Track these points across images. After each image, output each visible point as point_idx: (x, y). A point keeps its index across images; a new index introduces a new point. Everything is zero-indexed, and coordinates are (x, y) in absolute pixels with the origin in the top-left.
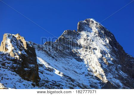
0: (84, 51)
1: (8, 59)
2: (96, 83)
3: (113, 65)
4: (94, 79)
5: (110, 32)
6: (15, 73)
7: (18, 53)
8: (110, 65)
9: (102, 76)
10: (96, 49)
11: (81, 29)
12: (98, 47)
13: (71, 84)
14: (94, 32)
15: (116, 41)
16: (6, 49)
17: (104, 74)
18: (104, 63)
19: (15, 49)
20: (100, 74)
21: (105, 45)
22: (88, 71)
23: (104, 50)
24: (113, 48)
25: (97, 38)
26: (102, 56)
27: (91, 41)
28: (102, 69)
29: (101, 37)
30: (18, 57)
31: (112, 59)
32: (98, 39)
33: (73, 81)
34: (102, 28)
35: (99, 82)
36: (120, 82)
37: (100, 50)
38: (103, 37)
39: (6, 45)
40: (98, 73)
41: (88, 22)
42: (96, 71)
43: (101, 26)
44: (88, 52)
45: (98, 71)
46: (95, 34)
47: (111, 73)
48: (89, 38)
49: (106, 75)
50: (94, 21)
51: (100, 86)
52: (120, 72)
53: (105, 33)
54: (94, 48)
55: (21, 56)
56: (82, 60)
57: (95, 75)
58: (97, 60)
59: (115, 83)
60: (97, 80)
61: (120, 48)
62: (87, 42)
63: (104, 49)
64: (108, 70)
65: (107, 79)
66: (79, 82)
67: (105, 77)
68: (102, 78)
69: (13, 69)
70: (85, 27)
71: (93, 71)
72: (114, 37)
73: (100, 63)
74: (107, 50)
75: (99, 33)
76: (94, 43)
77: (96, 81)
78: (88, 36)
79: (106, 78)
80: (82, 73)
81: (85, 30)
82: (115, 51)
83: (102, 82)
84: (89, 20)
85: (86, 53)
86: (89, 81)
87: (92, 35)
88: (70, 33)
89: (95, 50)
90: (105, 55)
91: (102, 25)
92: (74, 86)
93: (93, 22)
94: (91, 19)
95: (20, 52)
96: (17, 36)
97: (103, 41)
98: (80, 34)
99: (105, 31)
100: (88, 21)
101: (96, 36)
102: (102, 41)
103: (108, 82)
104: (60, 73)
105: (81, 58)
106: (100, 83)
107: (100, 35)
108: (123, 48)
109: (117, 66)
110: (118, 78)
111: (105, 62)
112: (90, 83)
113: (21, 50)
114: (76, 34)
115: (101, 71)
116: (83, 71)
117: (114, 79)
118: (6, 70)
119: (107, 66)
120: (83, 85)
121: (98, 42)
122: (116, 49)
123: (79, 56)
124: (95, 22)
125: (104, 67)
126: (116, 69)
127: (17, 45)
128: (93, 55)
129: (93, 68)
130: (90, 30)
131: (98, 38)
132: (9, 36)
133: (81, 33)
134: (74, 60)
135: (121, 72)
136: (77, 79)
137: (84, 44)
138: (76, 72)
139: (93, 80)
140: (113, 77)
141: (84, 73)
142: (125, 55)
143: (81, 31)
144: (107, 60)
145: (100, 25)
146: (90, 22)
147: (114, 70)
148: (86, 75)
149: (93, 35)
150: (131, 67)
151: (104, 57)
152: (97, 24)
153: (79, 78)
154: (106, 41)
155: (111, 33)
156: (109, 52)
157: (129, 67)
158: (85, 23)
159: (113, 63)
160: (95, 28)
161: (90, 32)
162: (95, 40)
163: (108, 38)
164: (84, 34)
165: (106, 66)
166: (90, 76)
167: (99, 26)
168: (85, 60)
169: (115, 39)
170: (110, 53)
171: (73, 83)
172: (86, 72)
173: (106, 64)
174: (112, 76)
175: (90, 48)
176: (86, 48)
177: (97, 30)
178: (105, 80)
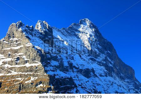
1: (38, 33)
2: (85, 50)
4: (85, 48)
5: (96, 26)
6: (41, 40)
7: (43, 30)
8: (93, 42)
10: (87, 34)
16: (38, 28)
17: (90, 46)
18: (91, 41)
19: (42, 28)
26: (90, 37)
28: (89, 43)
30: (43, 32)
31: (95, 39)
34: (91, 24)
39: (38, 26)
40: (87, 45)
42: (86, 44)
47: (93, 45)
48: (84, 28)
51: (87, 51)
53: (93, 26)
55: (45, 32)
57: (85, 46)
58: (87, 39)
59: (95, 51)
61: (100, 34)
63: (91, 33)
69: (40, 37)
70: (83, 23)
74: (93, 34)
75: (90, 26)
76: (87, 30)
78: (84, 27)
82: (97, 35)
83: (88, 49)
85: (82, 35)
87: (86, 26)
88: (75, 25)
91: (92, 22)
94: (87, 19)
95: (44, 30)
96: (44, 22)
97: (92, 30)
98: (80, 26)
100: (85, 20)
104: (67, 43)
105: (79, 37)
107: (90, 27)
110: (97, 48)
113: (45, 29)
117: (95, 48)
118: (36, 38)
122: (98, 34)
123: (79, 36)
124: (88, 20)
126: (96, 44)
127: (44, 26)
128: (85, 36)
129: (85, 42)
130: (86, 24)
131: (89, 28)
132: (40, 22)
135: (99, 46)
143: (81, 24)
144: (92, 39)
148: (81, 46)
150: (105, 44)
158: (83, 20)
159: (95, 41)
162: (88, 29)
163: (94, 29)
164: (82, 26)
166: (83, 46)
168: (81, 38)
170: (94, 36)
175: (84, 33)
176: (83, 32)
177: (89, 24)
178: (90, 49)
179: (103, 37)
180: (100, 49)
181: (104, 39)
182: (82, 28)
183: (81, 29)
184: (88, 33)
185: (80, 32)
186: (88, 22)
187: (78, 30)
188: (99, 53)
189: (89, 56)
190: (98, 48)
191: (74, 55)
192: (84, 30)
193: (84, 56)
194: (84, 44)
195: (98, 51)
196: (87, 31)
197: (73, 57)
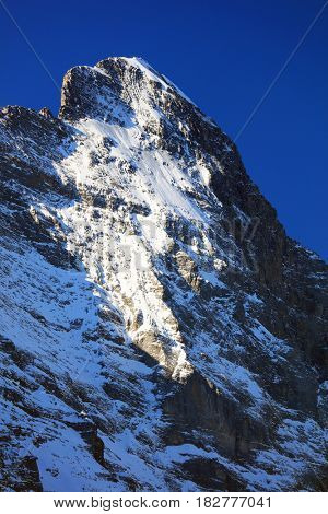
0: (88, 216)
2: (132, 379)
3: (223, 293)
4: (128, 357)
5: (217, 130)
8: (207, 292)
9: (167, 342)
10: (146, 211)
11: (81, 104)
12: (158, 199)
13: (13, 376)
14: (142, 123)
15: (246, 178)
17: (175, 336)
18: (182, 284)
20: (157, 336)
21: (190, 195)
22: (100, 314)
23: (184, 215)
24: (229, 213)
25: (156, 154)
26: (175, 248)
27: (126, 167)
28: (167, 313)
29: (173, 151)
31: (218, 263)
32: (161, 161)
33: (21, 359)
34: (179, 110)
35: (150, 371)
36: (255, 379)
37: (164, 218)
38: (182, 153)
40: (146, 327)
41: (114, 74)
42: (140, 319)
43: (178, 97)
44: (108, 221)
45: (146, 321)
46: (143, 137)
47: (208, 330)
48: (114, 152)
49: (184, 341)
50: (143, 69)
51: (154, 392)
52: (254, 330)
53: (193, 135)
54: (136, 202)
56: (72, 262)
57: (132, 335)
58: (145, 264)
59: (227, 383)
60: (142, 360)
62: (103, 173)
63: (187, 211)
64: (197, 316)
65: (187, 358)
66: (53, 368)
67: (178, 349)
68: (168, 352)
70: (100, 99)
71: (126, 318)
72: (235, 155)
73: (159, 277)
74: (198, 218)
75: (166, 134)
76: (138, 180)
77: (134, 366)
78: (109, 142)
79: (183, 355)
80: (67, 326)
81: (98, 115)
82: (238, 224)
83: (162, 372)
84: (121, 65)
85: (93, 227)
86: (102, 364)
87: (129, 138)
88: (20, 122)
89: (139, 217)
90: (187, 241)
91: (180, 93)
92: (23, 383)
93: (139, 75)
94: (133, 62)
97: (185, 171)
98: (72, 131)
99: (195, 122)
100: (116, 71)
101: (151, 147)
102: (178, 175)
103: (195, 377)
105: (69, 247)
106: (154, 378)
107: (171, 142)
108: (275, 215)
109: (242, 302)
110: (245, 361)
111: (186, 275)
112: (106, 375)
114: (51, 126)
115: (161, 317)
116: (73, 312)
117: (224, 360)
119: (195, 297)
120: (69, 381)
121: (157, 174)
122: (241, 216)
123: (62, 241)
124: (148, 75)
125: (179, 299)
126: (238, 316)
128: (129, 240)
129: (128, 301)
130: (123, 116)
131: (161, 156)
133: (77, 127)
134: (34, 259)
135: (259, 332)
136: (42, 352)
137: (90, 183)
138: (39, 318)
139: (123, 360)
140: (221, 353)
141: (77, 324)
142: (286, 247)
143: (75, 116)
144: (195, 269)
145: (175, 93)
146: (127, 75)
147: (225, 317)
148: (87, 337)
149: (135, 142)
150: (311, 310)
151: (181, 253)
152: (158, 86)
153: (55, 347)
154: (196, 174)
155: (224, 138)
156: (206, 226)
157: (299, 310)
158: (99, 76)
159: (222, 285)
160: (147, 107)
161: (122, 124)
162: (145, 163)
163: (206, 161)
164: (91, 131)
165: (191, 295)
166: (109, 339)
167: (167, 97)
168: (89, 261)
169: (241, 168)
170: (211, 236)
171: (22, 368)
172: (92, 322)
173: (189, 288)
174: (213, 349)
175: (118, 202)
176: (99, 201)
177: (155, 116)
178: (180, 365)
179: (288, 243)
180: (280, 370)
181: (299, 256)
182: (95, 161)
183: (76, 168)
184: (153, 205)
185: (69, 193)
186: (145, 98)
187: (55, 180)
188: (268, 410)
189: (169, 437)
190: (255, 360)
191: (39, 441)
192: (113, 172)
193: (128, 437)
194: (116, 317)
195: (255, 390)
196: (138, 189)
197: (31, 462)
